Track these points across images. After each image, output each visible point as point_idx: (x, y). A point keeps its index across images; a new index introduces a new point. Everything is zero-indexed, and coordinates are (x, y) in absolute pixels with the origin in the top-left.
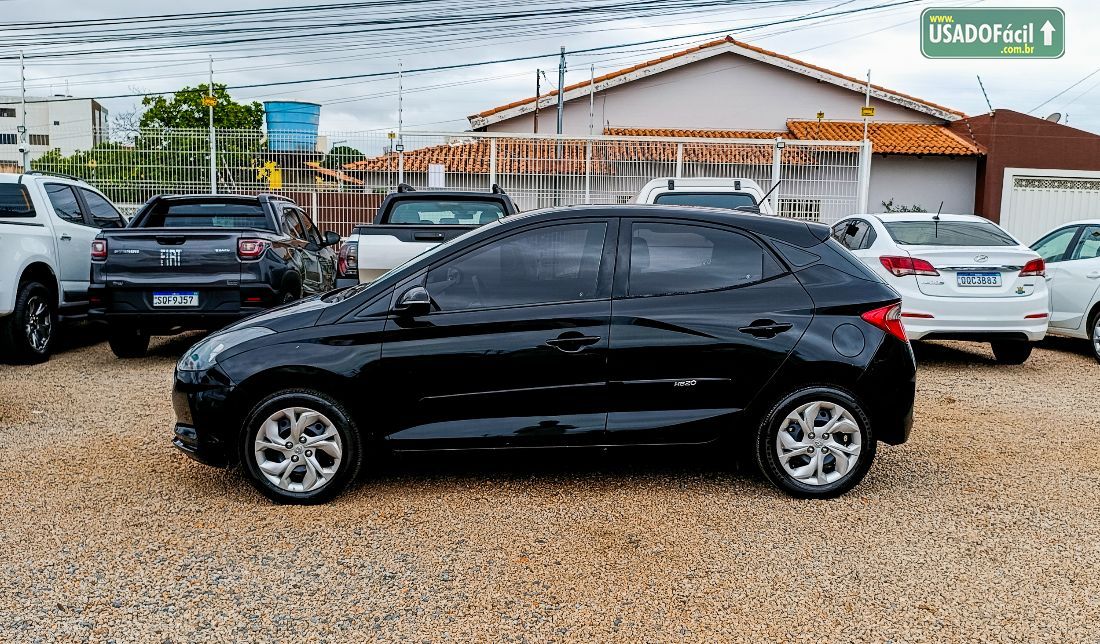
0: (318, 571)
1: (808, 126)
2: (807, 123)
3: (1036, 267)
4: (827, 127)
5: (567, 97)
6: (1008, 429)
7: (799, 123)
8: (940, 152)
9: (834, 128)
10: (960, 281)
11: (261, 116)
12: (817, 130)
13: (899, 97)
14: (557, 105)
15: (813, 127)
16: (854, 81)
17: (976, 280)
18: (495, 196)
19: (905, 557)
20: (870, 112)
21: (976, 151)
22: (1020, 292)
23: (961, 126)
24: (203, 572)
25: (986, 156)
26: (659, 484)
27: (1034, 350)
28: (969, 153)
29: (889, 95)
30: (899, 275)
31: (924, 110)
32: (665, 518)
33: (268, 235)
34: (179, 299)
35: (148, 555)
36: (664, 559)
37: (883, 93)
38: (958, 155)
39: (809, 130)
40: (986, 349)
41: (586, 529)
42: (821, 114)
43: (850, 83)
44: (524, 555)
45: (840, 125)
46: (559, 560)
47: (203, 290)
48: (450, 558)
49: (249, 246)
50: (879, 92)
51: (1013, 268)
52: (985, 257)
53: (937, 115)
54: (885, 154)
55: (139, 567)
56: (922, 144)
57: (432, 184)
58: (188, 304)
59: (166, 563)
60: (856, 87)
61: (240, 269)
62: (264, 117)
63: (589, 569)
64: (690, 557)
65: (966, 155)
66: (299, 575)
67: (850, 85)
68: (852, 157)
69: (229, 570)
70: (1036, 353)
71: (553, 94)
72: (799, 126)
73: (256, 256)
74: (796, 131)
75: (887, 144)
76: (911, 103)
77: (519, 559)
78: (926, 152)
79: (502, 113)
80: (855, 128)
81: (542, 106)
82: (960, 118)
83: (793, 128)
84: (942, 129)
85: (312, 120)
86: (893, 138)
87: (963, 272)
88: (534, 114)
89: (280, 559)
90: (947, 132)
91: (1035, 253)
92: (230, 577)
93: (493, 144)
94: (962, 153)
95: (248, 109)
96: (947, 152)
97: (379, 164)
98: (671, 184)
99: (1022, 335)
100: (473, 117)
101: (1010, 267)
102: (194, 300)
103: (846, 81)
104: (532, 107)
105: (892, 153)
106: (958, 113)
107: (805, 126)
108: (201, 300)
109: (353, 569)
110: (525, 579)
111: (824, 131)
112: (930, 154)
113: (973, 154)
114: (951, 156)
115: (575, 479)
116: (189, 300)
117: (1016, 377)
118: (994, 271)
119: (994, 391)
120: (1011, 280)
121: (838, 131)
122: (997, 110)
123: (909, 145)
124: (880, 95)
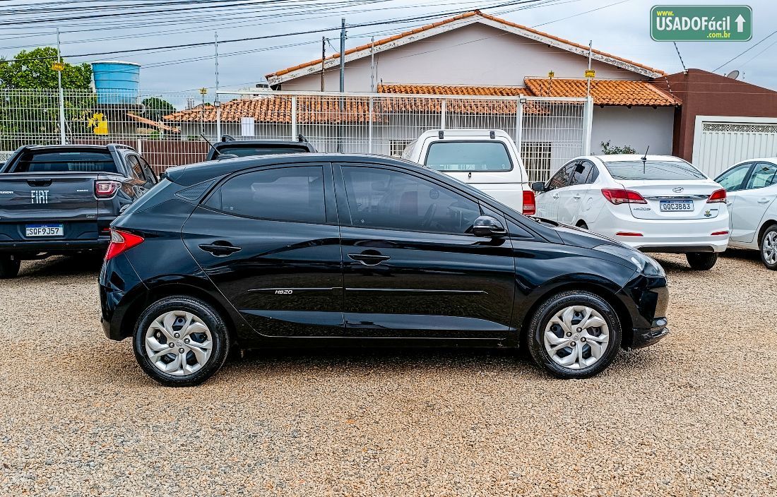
0: (198, 434)
1: (541, 83)
2: (540, 80)
3: (719, 195)
4: (556, 83)
5: (347, 59)
6: (700, 318)
7: (535, 81)
8: (645, 103)
9: (562, 84)
10: (662, 208)
11: (90, 75)
12: (548, 86)
13: (613, 59)
14: (339, 66)
15: (546, 84)
16: (578, 46)
17: (675, 206)
18: (301, 144)
19: (627, 410)
20: (591, 74)
21: (673, 103)
22: (708, 215)
23: (661, 82)
24: (110, 438)
25: (681, 106)
26: (444, 365)
27: (719, 259)
28: (668, 104)
29: (605, 57)
30: (617, 203)
31: (633, 70)
32: (452, 389)
33: (116, 177)
34: (47, 230)
35: (63, 428)
36: (454, 417)
37: (600, 56)
38: (660, 105)
39: (542, 86)
40: (682, 259)
41: (394, 398)
42: (551, 74)
43: (574, 48)
44: (350, 418)
45: (568, 82)
46: (377, 420)
47: (67, 223)
48: (296, 422)
49: (104, 186)
50: (597, 55)
51: (702, 197)
52: (681, 188)
53: (643, 73)
54: (602, 105)
55: (59, 436)
56: (631, 97)
57: (244, 133)
58: (55, 234)
59: (79, 432)
60: (579, 51)
61: (97, 205)
62: (92, 77)
63: (400, 426)
64: (473, 415)
65: (665, 106)
66: (184, 437)
67: (574, 50)
68: (578, 109)
69: (129, 436)
70: (720, 262)
71: (335, 57)
72: (534, 83)
73: (109, 195)
74: (532, 87)
75: (604, 97)
76: (622, 64)
77: (347, 420)
78: (634, 103)
79: (294, 73)
80: (578, 84)
81: (326, 66)
82: (660, 76)
83: (529, 84)
84: (646, 85)
85: (133, 78)
86: (608, 92)
87: (664, 200)
88: (321, 74)
89: (167, 427)
90: (650, 87)
91: (718, 185)
92: (131, 441)
93: (294, 100)
94: (663, 104)
95: (79, 70)
96: (651, 103)
97: (193, 115)
98: (441, 134)
99: (710, 247)
100: (270, 76)
101: (700, 196)
102: (60, 231)
103: (571, 46)
104: (318, 68)
105: (607, 105)
106: (659, 72)
107: (539, 83)
108: (65, 232)
109: (224, 432)
110: (354, 434)
111: (554, 86)
112: (637, 105)
113: (671, 105)
114: (655, 106)
115: (380, 363)
116: (56, 231)
117: (705, 280)
118: (688, 199)
119: (689, 290)
120: (701, 206)
121: (565, 86)
122: (689, 69)
123: (621, 97)
124: (598, 57)
